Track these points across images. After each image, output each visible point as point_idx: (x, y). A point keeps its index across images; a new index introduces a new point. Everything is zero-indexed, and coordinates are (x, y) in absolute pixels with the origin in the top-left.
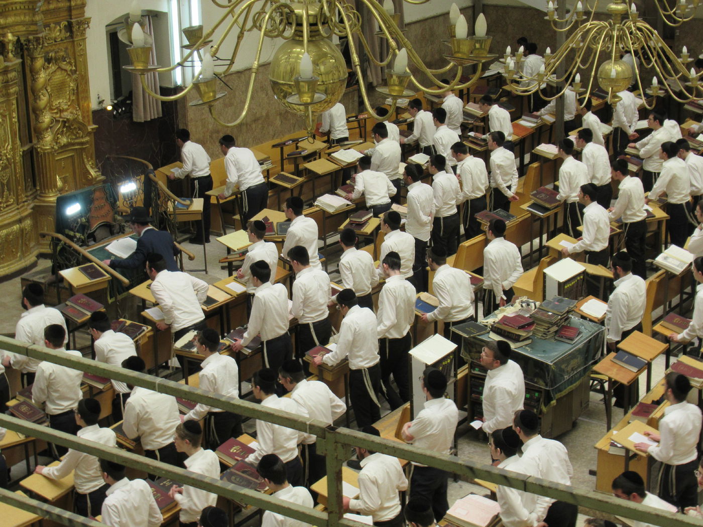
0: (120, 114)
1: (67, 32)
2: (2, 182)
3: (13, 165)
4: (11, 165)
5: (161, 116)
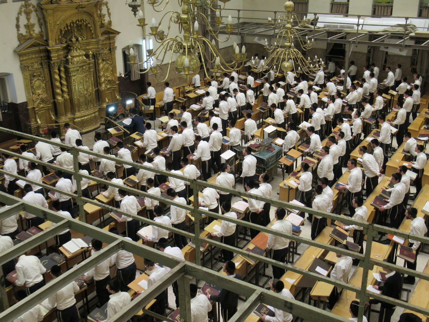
0: (127, 78)
1: (109, 51)
2: (88, 100)
3: (92, 95)
5: (140, 79)
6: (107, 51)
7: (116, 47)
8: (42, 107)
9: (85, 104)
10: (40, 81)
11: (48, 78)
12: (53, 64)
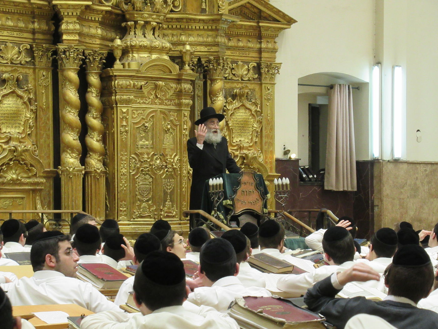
0: (310, 179)
1: (256, 74)
2: (164, 190)
3: (179, 177)
4: (177, 176)
5: (355, 190)
6: (249, 70)
7: (277, 67)
8: (14, 182)
9: (153, 197)
10: (19, 102)
11: (46, 100)
12: (64, 52)
